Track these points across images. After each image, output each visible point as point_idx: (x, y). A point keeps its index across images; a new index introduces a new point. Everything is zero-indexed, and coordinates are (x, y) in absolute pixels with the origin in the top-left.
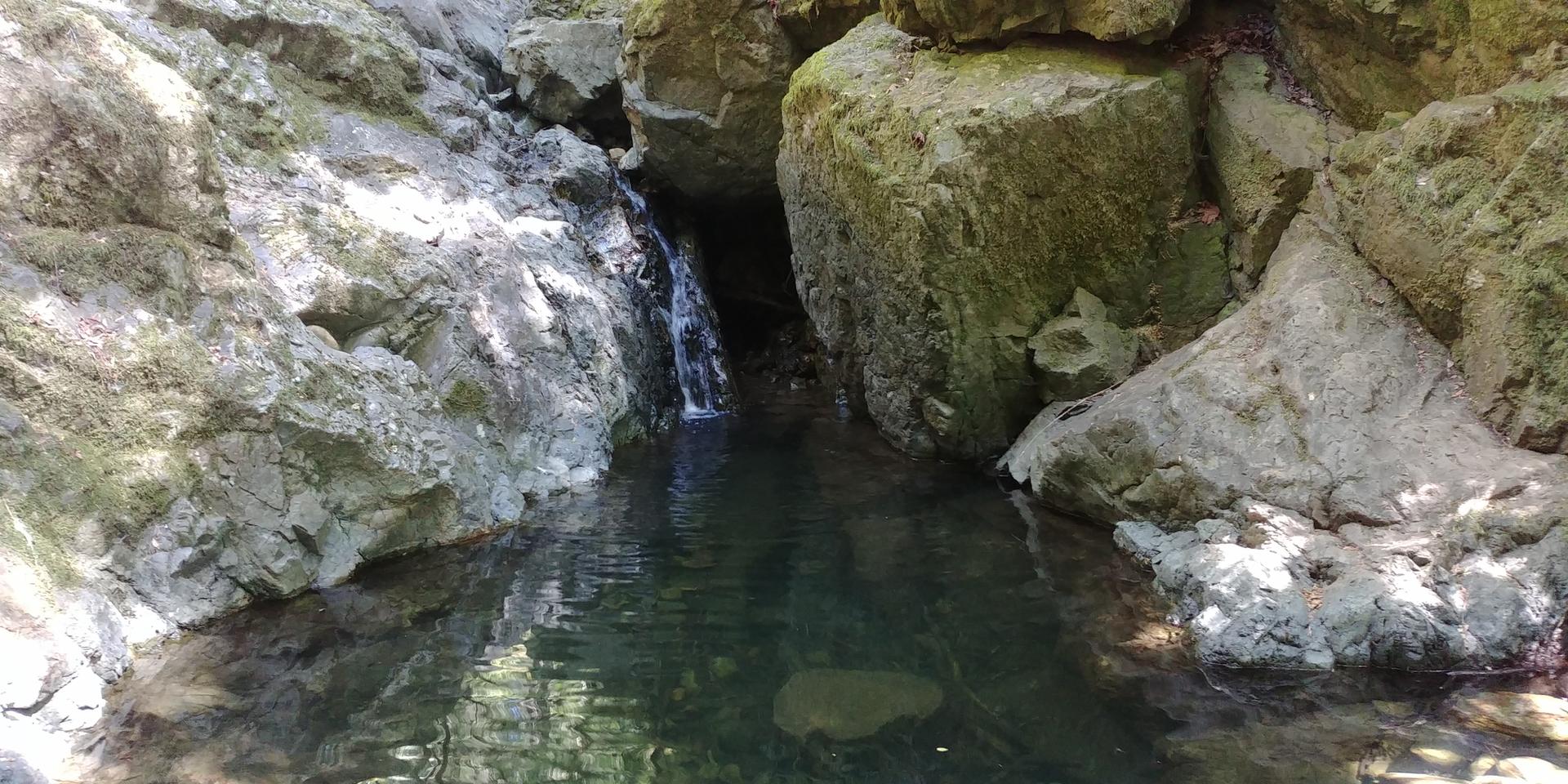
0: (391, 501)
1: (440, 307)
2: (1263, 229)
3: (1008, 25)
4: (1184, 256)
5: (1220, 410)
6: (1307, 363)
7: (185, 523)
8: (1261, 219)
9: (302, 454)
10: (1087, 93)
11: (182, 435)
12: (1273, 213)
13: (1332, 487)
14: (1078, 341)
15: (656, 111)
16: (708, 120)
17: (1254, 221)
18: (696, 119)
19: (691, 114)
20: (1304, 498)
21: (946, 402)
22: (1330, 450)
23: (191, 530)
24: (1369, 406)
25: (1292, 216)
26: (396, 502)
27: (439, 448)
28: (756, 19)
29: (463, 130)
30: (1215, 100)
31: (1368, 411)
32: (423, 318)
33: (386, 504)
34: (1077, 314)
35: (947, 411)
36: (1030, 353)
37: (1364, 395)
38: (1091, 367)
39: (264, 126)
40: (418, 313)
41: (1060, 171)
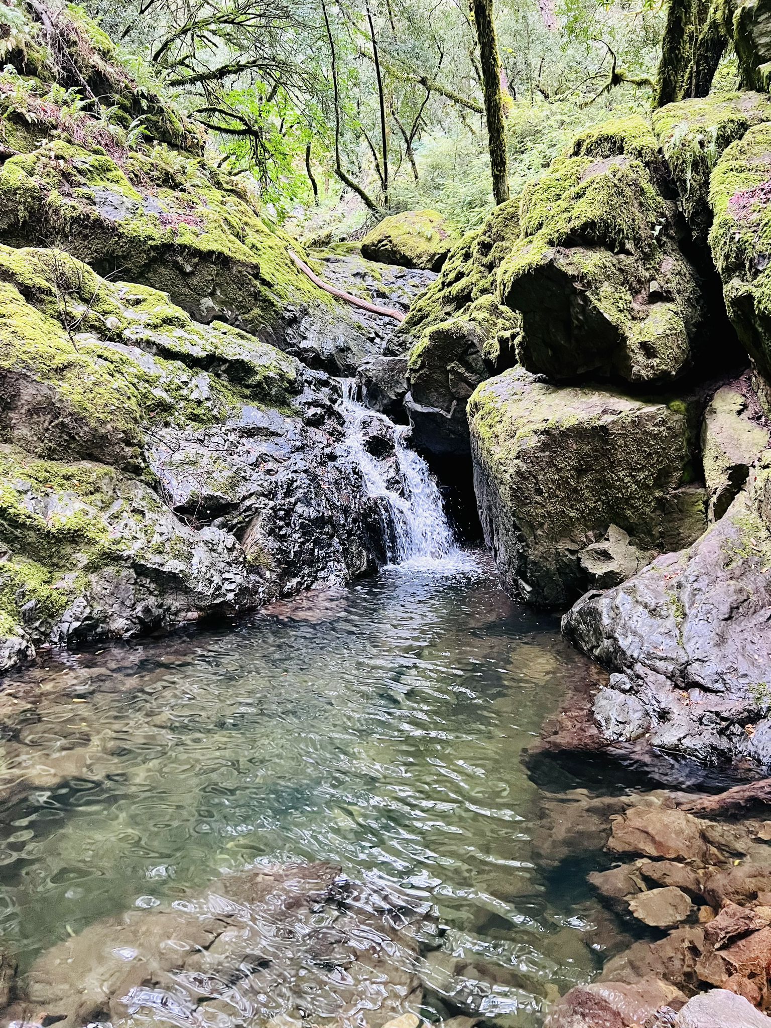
0: (197, 608)
1: (257, 508)
2: (719, 498)
3: (580, 371)
4: (681, 511)
5: (641, 608)
6: (696, 585)
7: (79, 609)
8: (718, 493)
9: (148, 580)
10: (613, 412)
11: (85, 567)
12: (726, 490)
13: (688, 663)
14: (606, 556)
15: (418, 408)
16: (444, 413)
17: (714, 493)
18: (438, 413)
19: (437, 410)
20: (671, 668)
21: (527, 582)
22: (693, 642)
23: (82, 613)
24: (726, 616)
25: (738, 492)
26: (199, 608)
27: (231, 583)
28: (471, 361)
29: (316, 414)
30: (704, 419)
31: (726, 620)
32: (248, 513)
33: (193, 609)
34: (607, 540)
35: (528, 588)
36: (579, 559)
37: (725, 609)
38: (611, 572)
39: (199, 411)
40: (245, 511)
41: (596, 457)
